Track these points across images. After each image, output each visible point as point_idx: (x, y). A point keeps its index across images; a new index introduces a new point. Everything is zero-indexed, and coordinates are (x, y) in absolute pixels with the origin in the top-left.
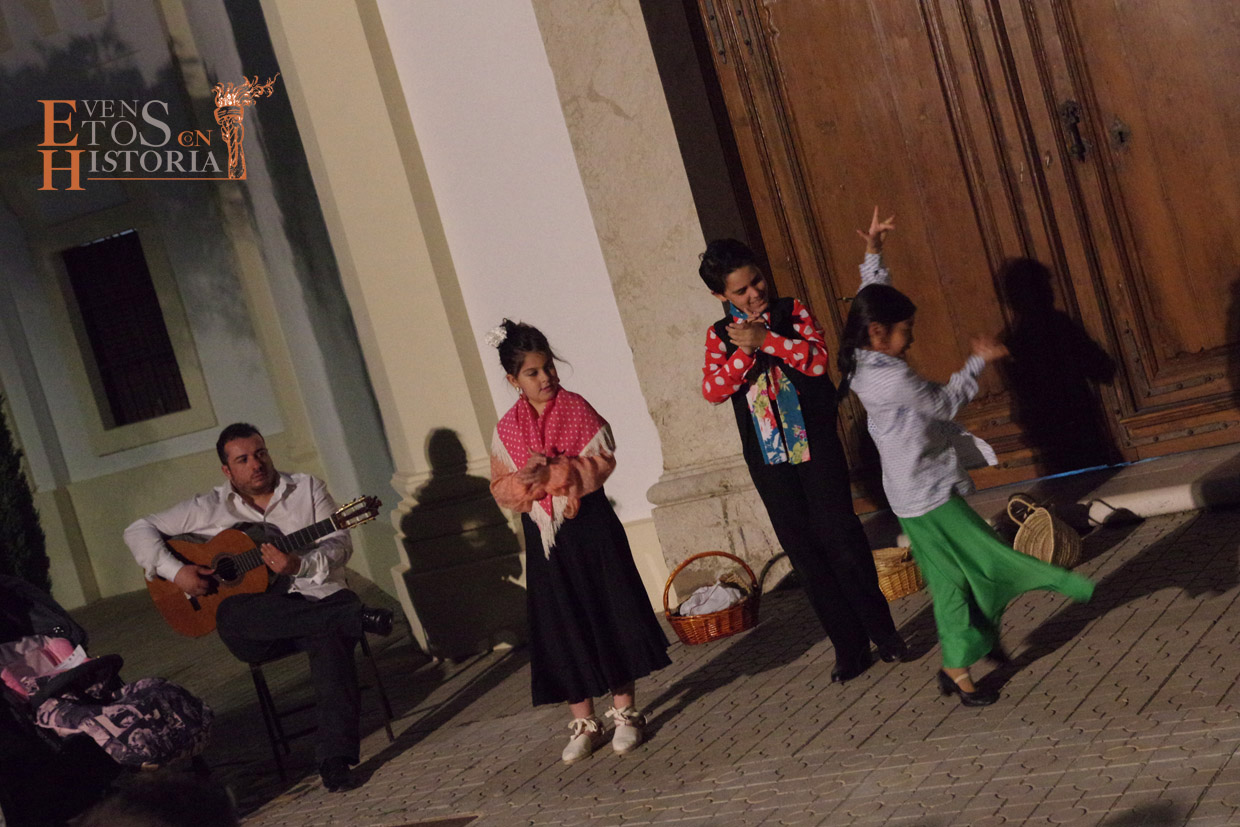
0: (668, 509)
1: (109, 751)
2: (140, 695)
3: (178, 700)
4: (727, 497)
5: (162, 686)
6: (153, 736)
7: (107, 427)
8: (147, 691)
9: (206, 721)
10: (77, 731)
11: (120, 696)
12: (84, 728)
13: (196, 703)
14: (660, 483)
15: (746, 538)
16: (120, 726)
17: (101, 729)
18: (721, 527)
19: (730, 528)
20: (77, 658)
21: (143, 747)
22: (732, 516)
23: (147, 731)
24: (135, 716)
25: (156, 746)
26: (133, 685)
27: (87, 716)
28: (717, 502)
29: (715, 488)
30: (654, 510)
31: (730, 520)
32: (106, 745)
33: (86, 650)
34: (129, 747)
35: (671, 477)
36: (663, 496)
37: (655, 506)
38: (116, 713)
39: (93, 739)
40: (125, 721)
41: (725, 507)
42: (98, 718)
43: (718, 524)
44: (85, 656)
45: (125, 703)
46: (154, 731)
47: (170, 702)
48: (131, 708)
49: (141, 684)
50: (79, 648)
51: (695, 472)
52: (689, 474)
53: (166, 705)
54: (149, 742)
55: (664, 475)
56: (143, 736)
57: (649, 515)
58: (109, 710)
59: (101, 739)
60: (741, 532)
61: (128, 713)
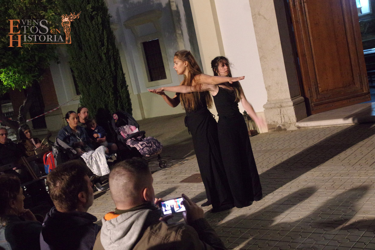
0: (268, 110)
1: (140, 151)
2: (148, 140)
3: (155, 142)
4: (281, 108)
5: (153, 139)
6: (149, 149)
7: (149, 82)
8: (149, 139)
9: (161, 147)
10: (134, 146)
11: (144, 140)
12: (135, 146)
13: (159, 143)
14: (266, 104)
15: (285, 118)
16: (142, 146)
17: (138, 146)
18: (279, 115)
19: (281, 115)
20: (137, 130)
21: (146, 151)
22: (282, 113)
23: (148, 148)
24: (146, 145)
25: (149, 152)
26: (147, 138)
27: (136, 143)
28: (279, 109)
29: (279, 106)
30: (264, 110)
31: (281, 114)
32: (139, 150)
33: (139, 129)
34: (144, 151)
35: (269, 103)
36: (267, 107)
37: (265, 109)
38: (142, 144)
39: (136, 148)
40: (143, 145)
41: (281, 111)
42: (138, 144)
43: (279, 114)
44: (138, 130)
45: (144, 142)
46: (149, 148)
47: (154, 143)
48: (145, 143)
49: (149, 138)
50: (137, 128)
51: (274, 102)
52: (273, 102)
53: (152, 143)
54: (148, 151)
55: (267, 102)
56: (147, 149)
57: (263, 111)
58: (141, 143)
59: (138, 149)
60: (284, 116)
61: (144, 144)
